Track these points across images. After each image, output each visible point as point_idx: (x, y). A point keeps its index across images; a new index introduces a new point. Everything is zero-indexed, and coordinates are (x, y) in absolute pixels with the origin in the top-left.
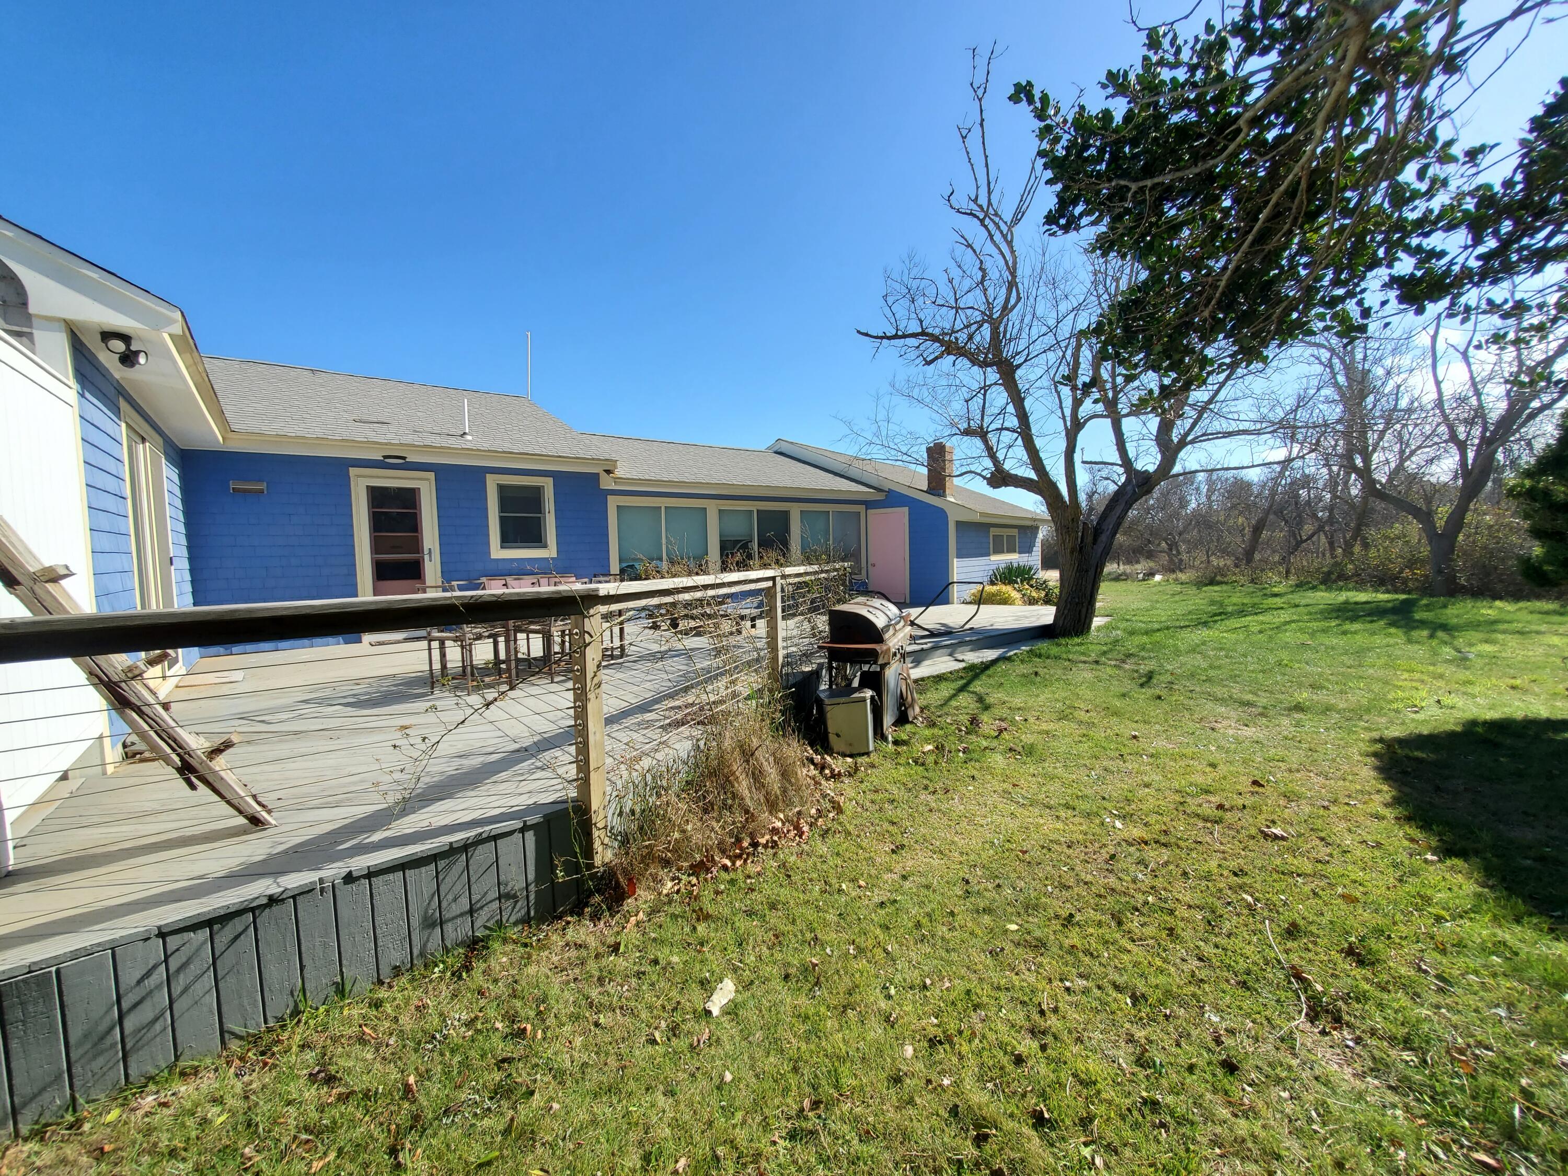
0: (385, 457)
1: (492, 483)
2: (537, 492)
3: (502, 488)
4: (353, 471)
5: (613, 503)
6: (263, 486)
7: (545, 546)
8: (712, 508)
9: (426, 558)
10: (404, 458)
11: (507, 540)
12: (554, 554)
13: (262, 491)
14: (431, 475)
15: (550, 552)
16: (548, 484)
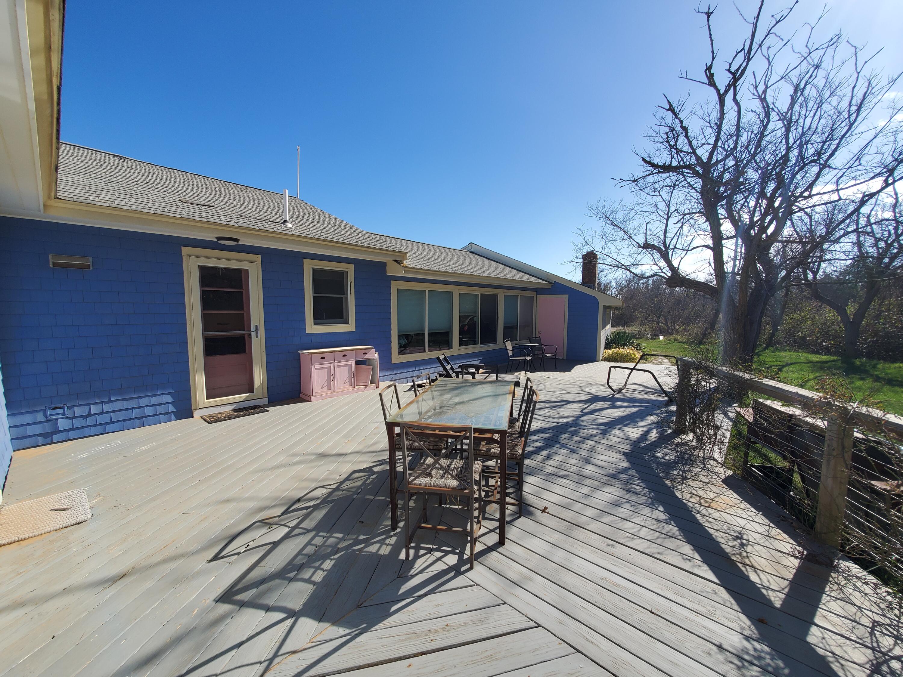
0: (219, 238)
1: (308, 266)
2: (342, 275)
3: (316, 272)
4: (185, 250)
5: (395, 286)
6: (89, 261)
7: (346, 322)
8: (456, 291)
9: (253, 334)
10: (237, 240)
11: (319, 318)
12: (354, 330)
13: (88, 267)
14: (258, 258)
15: (350, 327)
16: (350, 269)
